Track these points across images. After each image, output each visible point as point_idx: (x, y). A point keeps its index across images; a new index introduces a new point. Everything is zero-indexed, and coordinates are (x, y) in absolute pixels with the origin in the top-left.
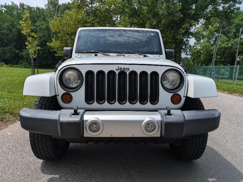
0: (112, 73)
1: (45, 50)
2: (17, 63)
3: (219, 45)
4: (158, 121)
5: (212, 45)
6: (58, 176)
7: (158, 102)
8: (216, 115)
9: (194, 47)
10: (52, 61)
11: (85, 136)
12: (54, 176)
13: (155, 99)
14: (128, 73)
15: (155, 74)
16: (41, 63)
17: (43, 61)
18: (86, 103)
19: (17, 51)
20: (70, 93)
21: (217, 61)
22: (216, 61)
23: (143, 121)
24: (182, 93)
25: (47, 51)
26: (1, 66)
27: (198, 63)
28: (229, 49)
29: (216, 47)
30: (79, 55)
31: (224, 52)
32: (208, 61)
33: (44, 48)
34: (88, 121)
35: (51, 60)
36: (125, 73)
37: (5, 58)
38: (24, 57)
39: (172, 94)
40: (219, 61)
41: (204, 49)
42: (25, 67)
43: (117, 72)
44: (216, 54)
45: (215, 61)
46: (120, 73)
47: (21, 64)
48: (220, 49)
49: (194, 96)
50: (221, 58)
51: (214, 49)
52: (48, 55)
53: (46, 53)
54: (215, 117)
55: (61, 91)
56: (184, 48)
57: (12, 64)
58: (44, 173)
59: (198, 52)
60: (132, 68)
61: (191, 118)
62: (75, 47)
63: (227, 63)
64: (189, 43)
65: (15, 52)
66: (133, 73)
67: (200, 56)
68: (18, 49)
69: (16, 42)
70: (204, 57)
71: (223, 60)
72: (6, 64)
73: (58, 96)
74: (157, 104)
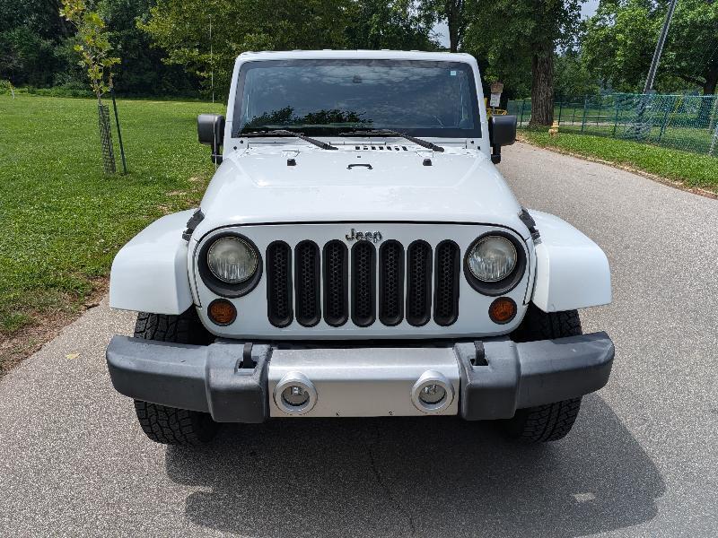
0: (335, 247)
1: (129, 37)
2: (50, 82)
3: (678, 16)
4: (451, 381)
5: (653, 16)
6: (210, 490)
7: (455, 320)
8: (602, 358)
9: (595, 22)
10: (153, 74)
11: (273, 415)
12: (202, 489)
13: (448, 312)
14: (377, 247)
15: (449, 248)
16: (122, 79)
17: (126, 73)
18: (272, 323)
19: (46, 43)
20: (231, 300)
21: (665, 69)
22: (661, 69)
23: (414, 381)
24: (518, 295)
25: (136, 41)
26: (2, 93)
27: (606, 73)
28: (708, 28)
29: (667, 22)
30: (242, 142)
31: (691, 37)
32: (635, 70)
33: (125, 32)
34: (281, 384)
35: (150, 70)
36: (370, 247)
37: (10, 65)
38: (66, 63)
39: (493, 299)
40: (671, 68)
41: (627, 31)
42: (75, 95)
43: (350, 245)
44: (665, 46)
45: (659, 69)
46: (356, 248)
47: (61, 84)
48: (676, 30)
49: (548, 307)
50: (679, 57)
51: (659, 28)
52: (140, 56)
53: (136, 47)
54: (597, 363)
55: (206, 296)
56: (562, 30)
57: (34, 84)
58: (176, 480)
59: (607, 38)
60: (388, 234)
61: (535, 370)
62: (231, 120)
63: (697, 74)
64: (579, 15)
65: (37, 45)
66: (392, 247)
67: (612, 53)
68: (46, 36)
69: (36, 11)
70: (624, 56)
71: (683, 64)
72: (16, 84)
73: (200, 306)
74: (452, 323)
